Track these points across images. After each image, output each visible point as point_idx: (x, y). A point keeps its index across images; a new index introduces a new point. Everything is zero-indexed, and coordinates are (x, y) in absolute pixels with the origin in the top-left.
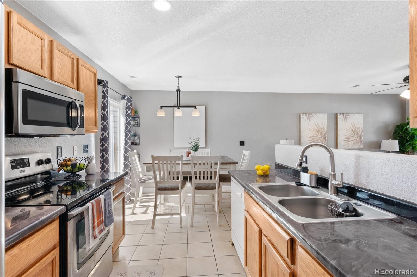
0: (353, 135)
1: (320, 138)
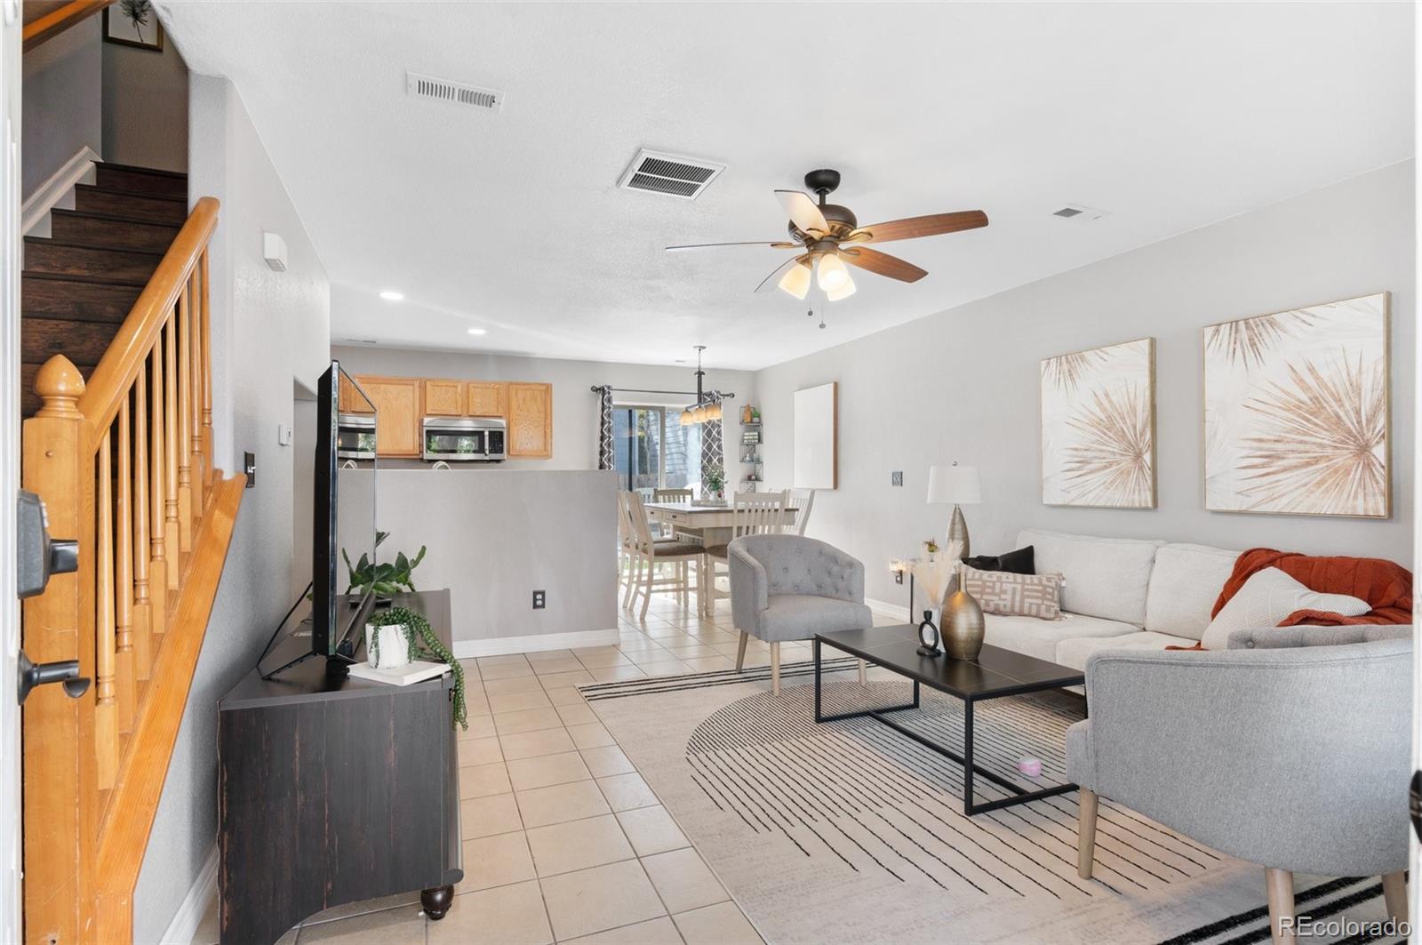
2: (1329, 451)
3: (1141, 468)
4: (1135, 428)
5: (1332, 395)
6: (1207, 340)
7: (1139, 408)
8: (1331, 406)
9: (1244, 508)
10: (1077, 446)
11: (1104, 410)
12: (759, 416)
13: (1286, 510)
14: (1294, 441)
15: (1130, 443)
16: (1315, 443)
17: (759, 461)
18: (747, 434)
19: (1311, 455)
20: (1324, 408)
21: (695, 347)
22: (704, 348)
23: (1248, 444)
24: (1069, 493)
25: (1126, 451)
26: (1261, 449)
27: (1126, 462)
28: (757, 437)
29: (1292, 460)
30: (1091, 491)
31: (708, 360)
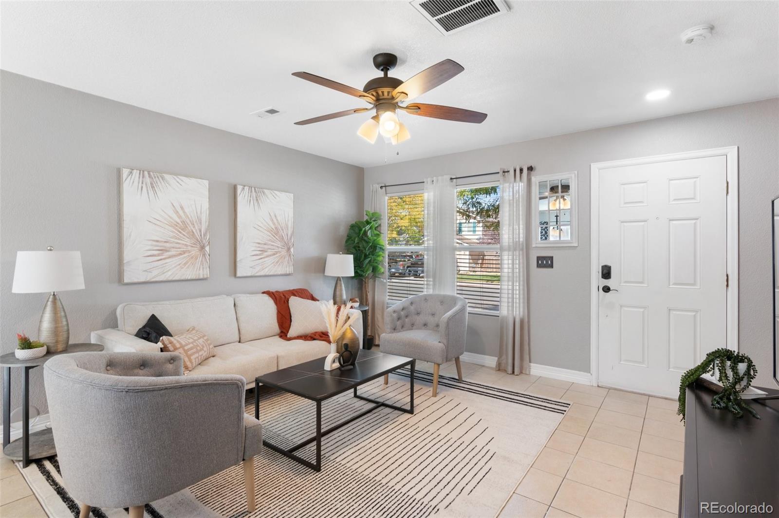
0: (274, 242)
1: (189, 248)
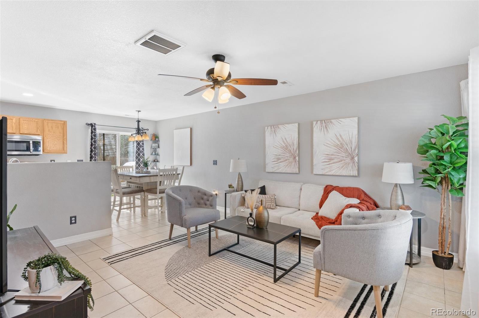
2: (345, 158)
3: (295, 161)
4: (294, 150)
5: (345, 143)
6: (314, 125)
7: (295, 143)
8: (345, 146)
9: (323, 173)
10: (277, 154)
11: (285, 143)
12: (158, 138)
13: (334, 174)
14: (336, 155)
15: (292, 154)
16: (341, 156)
17: (158, 154)
18: (153, 144)
19: (341, 159)
20: (343, 146)
21: (136, 111)
22: (140, 111)
23: (325, 155)
24: (274, 168)
25: (291, 156)
26: (328, 157)
27: (291, 159)
28: (157, 146)
29: (336, 160)
30: (281, 168)
31: (141, 116)
